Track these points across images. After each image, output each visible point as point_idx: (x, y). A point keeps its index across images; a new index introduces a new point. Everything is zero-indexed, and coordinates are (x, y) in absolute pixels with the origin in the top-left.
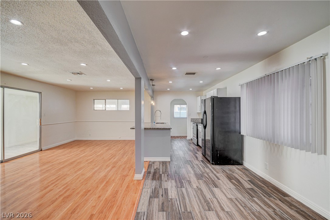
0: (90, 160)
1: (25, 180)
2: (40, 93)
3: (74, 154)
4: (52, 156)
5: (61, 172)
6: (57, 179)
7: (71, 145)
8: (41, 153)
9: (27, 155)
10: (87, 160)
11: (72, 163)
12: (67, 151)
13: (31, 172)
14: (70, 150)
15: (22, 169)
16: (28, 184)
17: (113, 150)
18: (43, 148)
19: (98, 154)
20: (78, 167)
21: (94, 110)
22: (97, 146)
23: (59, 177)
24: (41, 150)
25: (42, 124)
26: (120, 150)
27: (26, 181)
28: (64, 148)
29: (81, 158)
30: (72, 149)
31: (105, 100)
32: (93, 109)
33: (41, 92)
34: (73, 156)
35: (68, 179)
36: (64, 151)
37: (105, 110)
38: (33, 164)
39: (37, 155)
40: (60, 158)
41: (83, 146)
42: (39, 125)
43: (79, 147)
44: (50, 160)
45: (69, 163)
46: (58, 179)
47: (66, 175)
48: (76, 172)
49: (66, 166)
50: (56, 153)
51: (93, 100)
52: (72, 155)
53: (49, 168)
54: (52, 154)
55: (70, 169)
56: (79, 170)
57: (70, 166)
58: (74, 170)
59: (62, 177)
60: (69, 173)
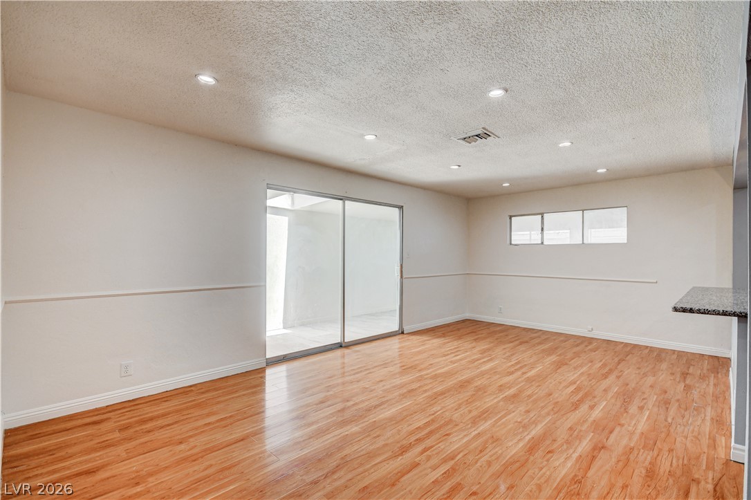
0: (510, 388)
1: (367, 403)
2: (401, 208)
3: (465, 358)
4: (420, 353)
5: (439, 408)
6: (428, 430)
7: (459, 330)
8: (402, 338)
9: (379, 339)
10: (501, 388)
11: (463, 385)
12: (449, 344)
13: (382, 384)
14: (456, 343)
15: (368, 372)
16: (373, 418)
17: (575, 368)
18: (407, 329)
19: (529, 374)
20: (478, 404)
21: (511, 244)
22: (521, 343)
23: (433, 421)
24: (403, 333)
25: (404, 276)
26: (605, 376)
27: (369, 410)
28: (444, 335)
29: (483, 374)
30: (460, 342)
31: (542, 214)
32: (508, 242)
33: (402, 206)
34: (464, 362)
35: (457, 441)
36: (445, 344)
37: (542, 243)
38: (385, 363)
39: (395, 343)
40: (437, 360)
41: (484, 338)
42: (399, 277)
43: (475, 340)
44: (417, 362)
45: (455, 381)
46: (432, 427)
47: (451, 421)
48: (475, 421)
49: (448, 390)
50: (427, 346)
51: (508, 218)
52: (461, 360)
53: (414, 386)
54: (420, 346)
55: (460, 406)
56: (484, 415)
57: (460, 392)
58: (470, 411)
59: (440, 427)
60: (456, 416)
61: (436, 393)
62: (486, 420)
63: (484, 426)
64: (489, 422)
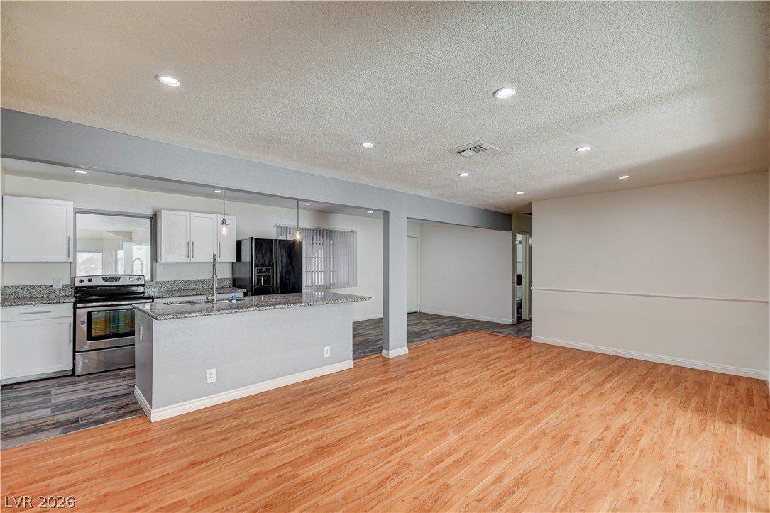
0: (437, 406)
20: (471, 392)
23: (503, 382)
47: (492, 382)
55: (486, 390)
56: (468, 385)
57: (487, 401)
58: (478, 387)
59: (497, 379)
60: (488, 384)
61: (509, 401)
62: (468, 382)
63: (471, 379)
64: (466, 381)
